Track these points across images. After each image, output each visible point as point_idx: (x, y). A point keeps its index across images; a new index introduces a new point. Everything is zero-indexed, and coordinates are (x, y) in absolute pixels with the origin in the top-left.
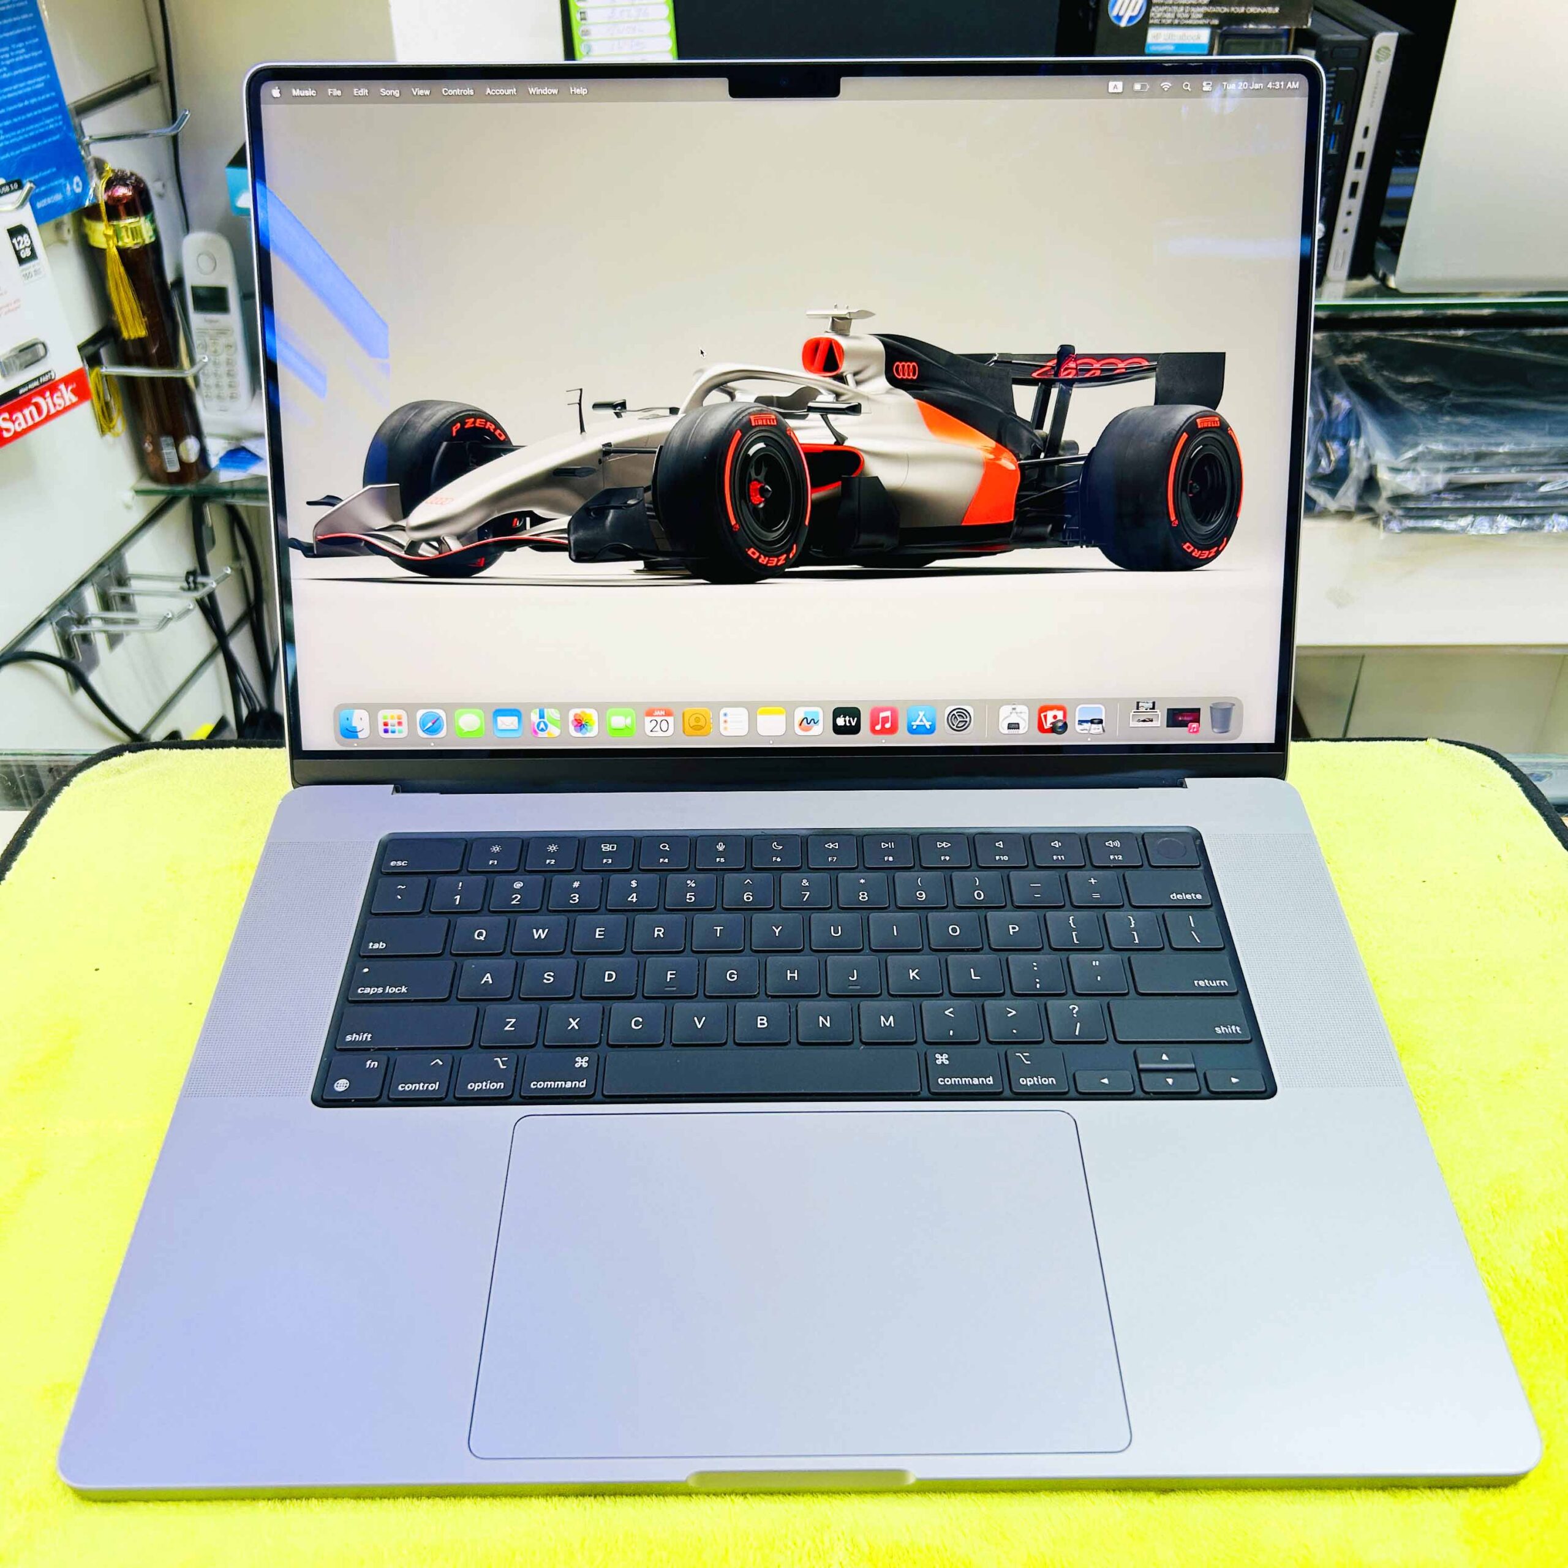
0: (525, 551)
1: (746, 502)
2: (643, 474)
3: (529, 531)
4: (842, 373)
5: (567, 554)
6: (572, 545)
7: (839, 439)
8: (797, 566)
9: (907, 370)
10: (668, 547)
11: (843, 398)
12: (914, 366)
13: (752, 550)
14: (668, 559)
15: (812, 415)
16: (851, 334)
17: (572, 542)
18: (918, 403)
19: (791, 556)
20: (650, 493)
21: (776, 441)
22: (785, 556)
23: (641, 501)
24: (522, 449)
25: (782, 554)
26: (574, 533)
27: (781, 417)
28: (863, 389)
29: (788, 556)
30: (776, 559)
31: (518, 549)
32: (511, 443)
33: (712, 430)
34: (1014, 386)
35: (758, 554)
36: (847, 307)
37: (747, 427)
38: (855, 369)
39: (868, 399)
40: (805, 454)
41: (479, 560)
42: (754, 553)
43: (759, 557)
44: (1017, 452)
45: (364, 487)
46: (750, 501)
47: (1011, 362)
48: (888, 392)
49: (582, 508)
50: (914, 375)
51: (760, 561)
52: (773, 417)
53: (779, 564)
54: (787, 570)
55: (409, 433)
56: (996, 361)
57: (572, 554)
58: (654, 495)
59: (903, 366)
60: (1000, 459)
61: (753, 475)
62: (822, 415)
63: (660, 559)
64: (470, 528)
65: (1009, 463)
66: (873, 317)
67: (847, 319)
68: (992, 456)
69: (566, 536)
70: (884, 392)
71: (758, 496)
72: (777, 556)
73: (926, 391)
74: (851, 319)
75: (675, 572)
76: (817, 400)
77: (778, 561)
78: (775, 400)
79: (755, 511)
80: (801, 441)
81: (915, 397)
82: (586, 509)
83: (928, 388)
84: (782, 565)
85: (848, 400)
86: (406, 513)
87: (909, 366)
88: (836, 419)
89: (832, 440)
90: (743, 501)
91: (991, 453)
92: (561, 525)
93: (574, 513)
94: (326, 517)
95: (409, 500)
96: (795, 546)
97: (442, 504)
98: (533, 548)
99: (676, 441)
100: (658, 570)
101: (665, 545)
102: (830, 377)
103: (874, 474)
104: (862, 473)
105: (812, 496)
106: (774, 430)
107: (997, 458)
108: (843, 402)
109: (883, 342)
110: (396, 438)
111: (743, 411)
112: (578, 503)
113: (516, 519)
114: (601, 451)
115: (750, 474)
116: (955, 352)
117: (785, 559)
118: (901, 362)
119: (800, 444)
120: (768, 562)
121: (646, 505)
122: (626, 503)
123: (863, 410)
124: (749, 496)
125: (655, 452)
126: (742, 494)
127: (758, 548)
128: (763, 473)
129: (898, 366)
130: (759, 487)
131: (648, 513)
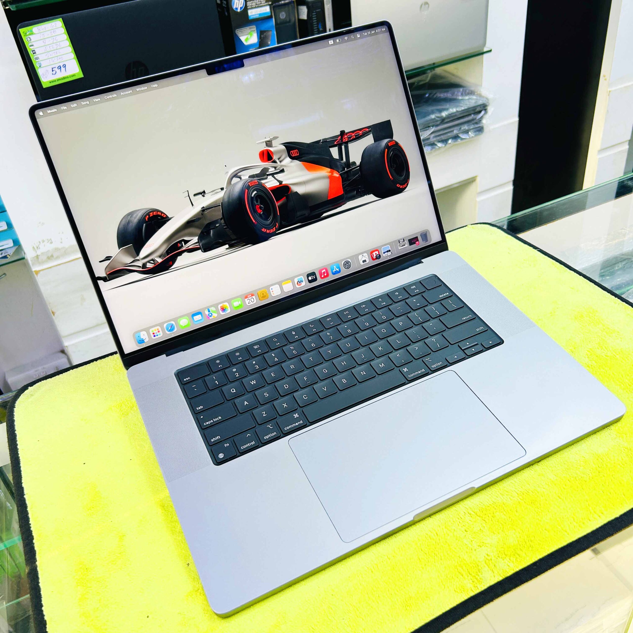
0: (185, 254)
1: (256, 213)
2: (218, 214)
3: (185, 247)
4: (274, 160)
5: (200, 250)
6: (201, 247)
7: (280, 182)
8: (280, 230)
9: (295, 153)
10: (235, 237)
11: (277, 168)
12: (297, 151)
13: (263, 229)
14: (236, 241)
15: (269, 177)
16: (273, 146)
17: (201, 246)
18: (302, 163)
19: (277, 227)
20: (223, 220)
21: (260, 189)
22: (275, 228)
23: (221, 224)
24: (173, 218)
25: (274, 228)
26: (201, 242)
27: (259, 181)
28: (283, 163)
29: (276, 227)
30: (272, 230)
31: (183, 254)
32: (169, 217)
33: (237, 192)
34: (330, 149)
35: (266, 230)
36: (269, 137)
37: (248, 187)
38: (278, 157)
39: (285, 166)
40: (271, 191)
41: (170, 263)
42: (264, 230)
43: (266, 231)
44: (338, 170)
45: (119, 249)
46: (257, 212)
47: (327, 141)
48: (291, 162)
49: (201, 232)
50: (298, 154)
51: (267, 232)
52: (256, 181)
53: (274, 231)
54: (277, 232)
55: (130, 225)
56: (322, 142)
57: (202, 250)
58: (224, 220)
59: (293, 152)
60: (333, 174)
61: (256, 203)
62: (272, 176)
63: (233, 242)
64: (163, 252)
65: (336, 175)
66: (279, 138)
67: (270, 141)
68: (330, 174)
69: (198, 244)
70: (290, 162)
71: (260, 210)
72: (272, 229)
73: (303, 158)
74: (272, 141)
75: (239, 245)
76: (269, 171)
77: (273, 230)
78: (255, 175)
79: (260, 216)
80: (268, 187)
81: (300, 161)
82: (202, 233)
83: (303, 157)
84: (275, 231)
85: (279, 168)
86: (138, 254)
87: (295, 151)
88: (277, 176)
89: (278, 184)
90: (255, 214)
91: (330, 173)
92: (195, 241)
93: (198, 235)
94: (108, 265)
95: (138, 249)
96: (277, 223)
97: (150, 247)
98: (188, 252)
99: (226, 200)
100: (234, 246)
101: (233, 237)
102: (271, 162)
103: (295, 191)
104: (291, 191)
105: (277, 204)
106: (258, 186)
107: (332, 174)
108: (278, 170)
109: (285, 146)
110: (126, 228)
111: (245, 182)
112: (199, 231)
113: (178, 244)
114: (201, 210)
115: (255, 204)
116: (308, 142)
117: (275, 229)
118: (292, 151)
119: (268, 188)
120: (270, 232)
121: (223, 225)
122: (216, 226)
123: (285, 171)
124: (257, 211)
125: (220, 205)
126: (254, 211)
127: (265, 228)
128: (259, 202)
129: (292, 152)
130: (259, 207)
131: (224, 227)
